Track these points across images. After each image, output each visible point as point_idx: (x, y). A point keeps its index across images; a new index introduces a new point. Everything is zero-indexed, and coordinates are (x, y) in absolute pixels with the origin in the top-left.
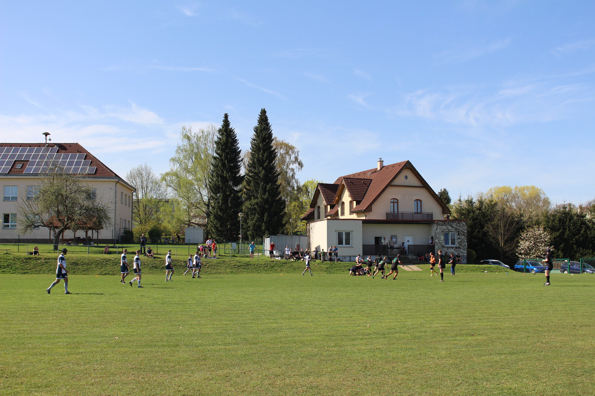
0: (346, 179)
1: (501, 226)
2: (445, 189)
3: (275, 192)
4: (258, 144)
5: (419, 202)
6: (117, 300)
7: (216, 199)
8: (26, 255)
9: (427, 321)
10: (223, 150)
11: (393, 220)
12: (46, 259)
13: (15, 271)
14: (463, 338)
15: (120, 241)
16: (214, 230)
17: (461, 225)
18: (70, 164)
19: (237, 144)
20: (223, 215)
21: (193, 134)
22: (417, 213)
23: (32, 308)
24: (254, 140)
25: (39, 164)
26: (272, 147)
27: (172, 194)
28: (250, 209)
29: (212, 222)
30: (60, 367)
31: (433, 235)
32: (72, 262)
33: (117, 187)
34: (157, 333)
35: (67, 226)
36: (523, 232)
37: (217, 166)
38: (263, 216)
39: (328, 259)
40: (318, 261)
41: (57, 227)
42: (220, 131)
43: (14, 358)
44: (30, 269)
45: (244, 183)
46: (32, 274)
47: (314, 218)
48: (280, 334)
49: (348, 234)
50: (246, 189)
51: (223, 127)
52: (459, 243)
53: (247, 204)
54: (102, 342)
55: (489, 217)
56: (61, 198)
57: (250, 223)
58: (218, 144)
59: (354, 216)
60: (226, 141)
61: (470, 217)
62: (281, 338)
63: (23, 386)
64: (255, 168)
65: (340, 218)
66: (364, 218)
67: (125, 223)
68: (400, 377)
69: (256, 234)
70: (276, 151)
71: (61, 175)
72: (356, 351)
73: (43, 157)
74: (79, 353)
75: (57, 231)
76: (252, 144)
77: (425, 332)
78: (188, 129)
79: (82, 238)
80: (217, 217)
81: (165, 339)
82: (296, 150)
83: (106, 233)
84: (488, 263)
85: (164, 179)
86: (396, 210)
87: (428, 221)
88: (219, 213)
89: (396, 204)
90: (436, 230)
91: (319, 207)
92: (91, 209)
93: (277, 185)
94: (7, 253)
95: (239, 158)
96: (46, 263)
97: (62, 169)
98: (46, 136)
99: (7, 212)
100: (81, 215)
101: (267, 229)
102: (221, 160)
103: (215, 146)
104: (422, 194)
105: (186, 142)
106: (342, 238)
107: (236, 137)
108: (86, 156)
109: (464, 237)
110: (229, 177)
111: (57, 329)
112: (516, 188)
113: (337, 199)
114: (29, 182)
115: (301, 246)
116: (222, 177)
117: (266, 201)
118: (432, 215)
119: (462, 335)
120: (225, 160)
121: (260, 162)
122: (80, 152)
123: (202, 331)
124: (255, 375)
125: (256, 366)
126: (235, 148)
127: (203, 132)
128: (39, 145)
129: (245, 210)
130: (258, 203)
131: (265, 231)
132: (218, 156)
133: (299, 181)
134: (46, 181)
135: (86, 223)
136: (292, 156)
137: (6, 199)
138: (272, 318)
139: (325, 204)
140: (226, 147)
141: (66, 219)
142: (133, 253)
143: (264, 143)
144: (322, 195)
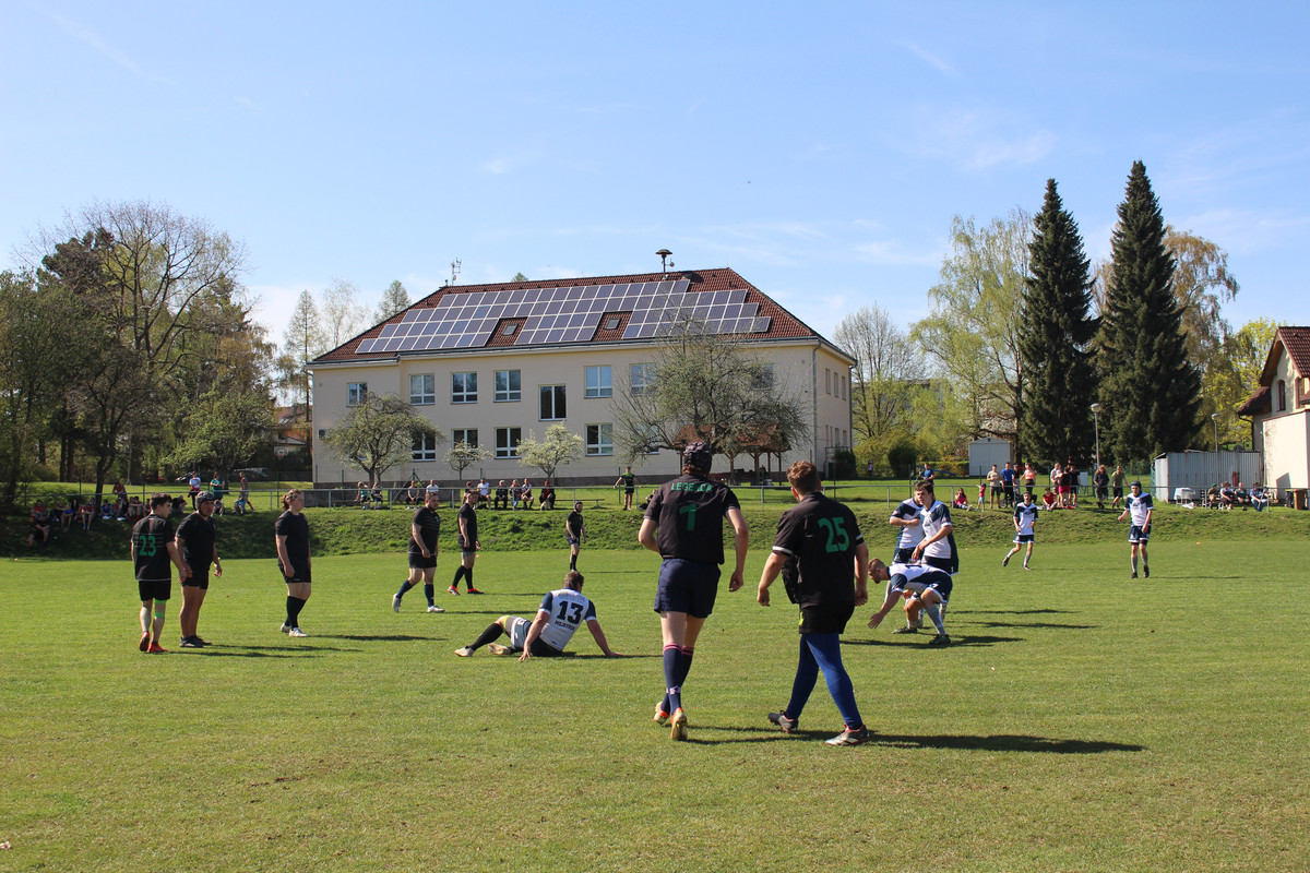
3: (1174, 351)
4: (1130, 244)
7: (1037, 376)
10: (1048, 263)
13: (615, 543)
15: (827, 475)
16: (1033, 445)
18: (717, 312)
19: (1080, 248)
20: (1054, 409)
24: (1120, 235)
25: (653, 317)
26: (1162, 248)
27: (935, 368)
28: (1116, 393)
29: (1030, 427)
33: (817, 359)
34: (939, 681)
35: (718, 445)
37: (1037, 300)
38: (1147, 411)
40: (1285, 509)
42: (1039, 219)
43: (638, 735)
45: (1101, 334)
47: (1270, 410)
48: (1238, 687)
50: (1105, 348)
51: (1046, 212)
53: (1109, 383)
56: (700, 386)
57: (1118, 426)
58: (1035, 249)
60: (1055, 241)
62: (1241, 696)
63: (665, 802)
64: (1124, 299)
67: (837, 435)
69: (1133, 451)
70: (1173, 257)
71: (699, 337)
73: (659, 302)
76: (1114, 244)
78: (965, 221)
79: (747, 470)
80: (1040, 415)
81: (962, 695)
82: (1219, 253)
85: (916, 335)
88: (1048, 408)
91: (1282, 383)
92: (765, 408)
93: (1177, 336)
94: (598, 507)
95: (1086, 278)
97: (699, 325)
98: (664, 257)
99: (593, 422)
100: (744, 422)
101: (1158, 436)
102: (1046, 287)
103: (1029, 254)
105: (963, 250)
107: (1076, 232)
108: (748, 294)
110: (1066, 323)
111: (719, 670)
114: (635, 358)
115: (1242, 477)
116: (1048, 323)
117: (1153, 374)
120: (1054, 285)
121: (1136, 286)
122: (736, 287)
123: (1043, 677)
124: (1199, 791)
125: (1196, 767)
126: (1077, 257)
127: (1000, 225)
128: (651, 278)
129: (1104, 397)
130: (1135, 380)
131: (1153, 444)
132: (1036, 278)
133: (1228, 324)
134: (669, 352)
135: (755, 439)
136: (1210, 268)
137: (590, 394)
138: (1206, 646)
139: (1297, 374)
140: (1055, 255)
141: (713, 432)
142: (859, 500)
143: (1144, 242)
144: (1288, 355)
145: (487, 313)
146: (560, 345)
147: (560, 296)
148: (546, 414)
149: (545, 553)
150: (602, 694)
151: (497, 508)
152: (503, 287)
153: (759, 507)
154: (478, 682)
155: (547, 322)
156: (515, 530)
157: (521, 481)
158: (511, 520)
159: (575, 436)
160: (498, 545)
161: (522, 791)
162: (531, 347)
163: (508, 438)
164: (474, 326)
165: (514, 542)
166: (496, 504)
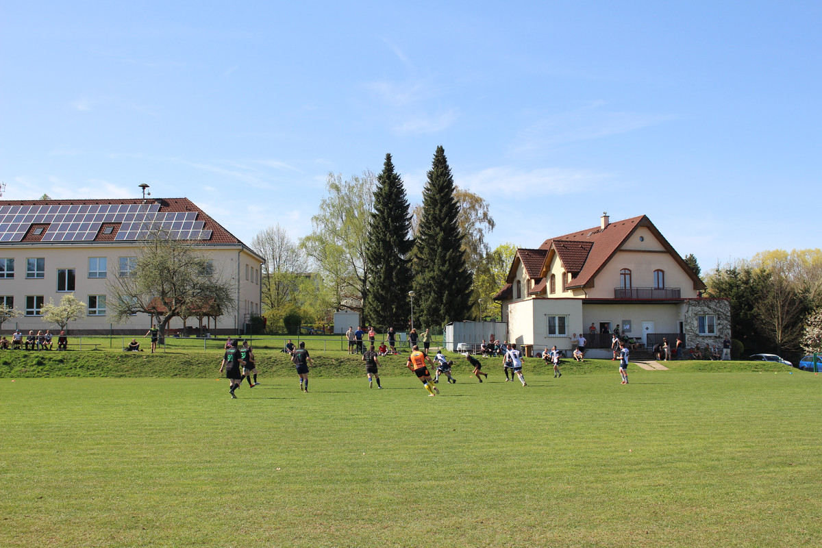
0: (558, 241)
1: (777, 306)
2: (691, 256)
3: (458, 261)
4: (434, 195)
5: (660, 273)
6: (261, 414)
7: (376, 273)
8: (121, 351)
9: (712, 443)
10: (385, 205)
11: (624, 298)
12: (148, 356)
13: (108, 373)
14: (778, 469)
16: (373, 315)
17: (723, 305)
18: (177, 226)
19: (404, 196)
20: (386, 294)
21: (343, 183)
22: (658, 288)
23: (145, 425)
24: (428, 189)
25: (135, 227)
26: (452, 199)
27: (314, 266)
28: (423, 285)
29: (371, 305)
30: (213, 513)
31: (683, 319)
32: (184, 360)
33: (240, 259)
34: (332, 462)
35: (177, 310)
36: (809, 314)
37: (377, 227)
38: (442, 296)
39: (535, 354)
41: (162, 314)
42: (380, 178)
43: (146, 499)
44: (128, 371)
45: (415, 249)
46: (130, 377)
47: (512, 298)
48: (509, 463)
49: (562, 320)
50: (418, 258)
51: (384, 173)
52: (719, 330)
53: (419, 278)
54: (259, 475)
55: (760, 294)
56: (165, 273)
57: (424, 305)
58: (378, 196)
59: (570, 294)
60: (390, 191)
61: (733, 294)
62: (512, 468)
64: (429, 228)
65: (549, 297)
66: (583, 297)
67: (252, 306)
68: (713, 529)
69: (432, 321)
70: (458, 204)
71: (166, 241)
72: (631, 489)
73: (140, 217)
74: (233, 493)
75: (162, 318)
76: (424, 195)
77: (718, 460)
78: (336, 176)
79: (194, 327)
80: (377, 297)
81: (347, 470)
82: (484, 203)
83: (227, 320)
84: (760, 358)
85: (303, 245)
86: (628, 285)
87: (674, 300)
88: (383, 293)
89: (627, 277)
90: (688, 313)
91: (519, 282)
92: (207, 288)
93: (460, 252)
94: (96, 350)
95: (407, 214)
96: (149, 362)
97: (166, 233)
98: (144, 189)
99: (93, 294)
100: (194, 297)
101: (447, 312)
102: (383, 219)
103: (373, 198)
104: (665, 262)
105: (334, 193)
106: (554, 325)
107: (402, 186)
108: (198, 215)
109: (726, 322)
110: (395, 242)
111: (191, 455)
112: (794, 251)
113: (544, 270)
114: (123, 253)
115: (496, 337)
116: (384, 241)
117: (445, 274)
118: (679, 291)
119: (776, 465)
120: (388, 218)
121: (437, 221)
122: (190, 210)
123: (394, 458)
124: (497, 525)
125: (494, 511)
126: (402, 202)
127: (356, 179)
128: (135, 201)
129: (416, 287)
130: (434, 277)
131: (445, 316)
132: (377, 213)
133: (489, 246)
134: (146, 249)
135: (200, 308)
136: (479, 212)
137: (91, 275)
138: (486, 439)
139: (528, 277)
140: (389, 200)
141: (174, 302)
142: (266, 348)
143: (442, 194)
144: (523, 266)
145: (23, 220)
146: (72, 243)
147: (73, 211)
148: (61, 287)
149: (60, 379)
150: (116, 472)
151: (27, 349)
152: (34, 203)
153: (202, 351)
154: (29, 466)
155: (64, 227)
156: (40, 363)
157: (44, 332)
158: (36, 357)
159: (81, 303)
160: (27, 374)
161: (73, 538)
162: (52, 243)
163: (35, 303)
164: (13, 228)
165: (38, 372)
166: (27, 346)
